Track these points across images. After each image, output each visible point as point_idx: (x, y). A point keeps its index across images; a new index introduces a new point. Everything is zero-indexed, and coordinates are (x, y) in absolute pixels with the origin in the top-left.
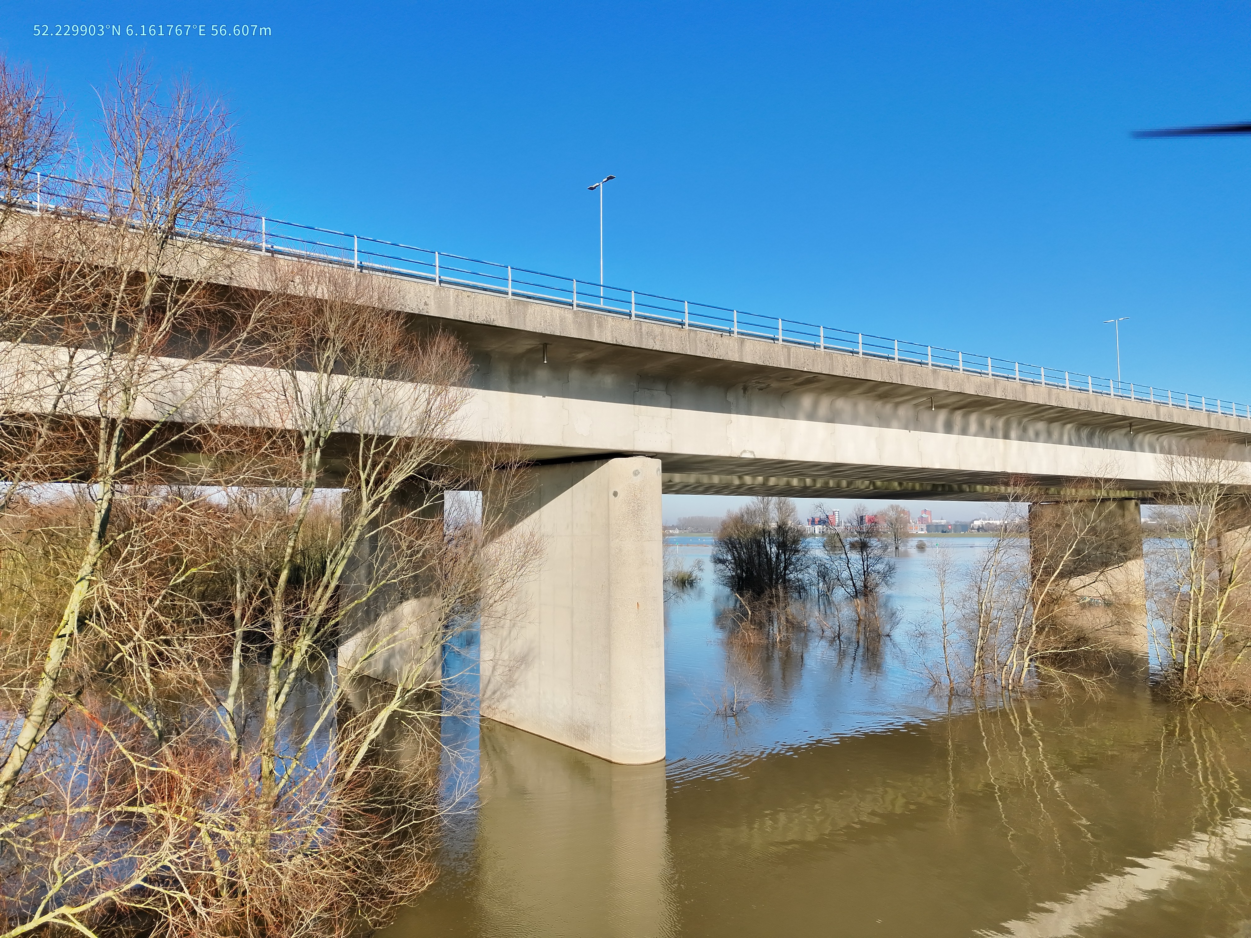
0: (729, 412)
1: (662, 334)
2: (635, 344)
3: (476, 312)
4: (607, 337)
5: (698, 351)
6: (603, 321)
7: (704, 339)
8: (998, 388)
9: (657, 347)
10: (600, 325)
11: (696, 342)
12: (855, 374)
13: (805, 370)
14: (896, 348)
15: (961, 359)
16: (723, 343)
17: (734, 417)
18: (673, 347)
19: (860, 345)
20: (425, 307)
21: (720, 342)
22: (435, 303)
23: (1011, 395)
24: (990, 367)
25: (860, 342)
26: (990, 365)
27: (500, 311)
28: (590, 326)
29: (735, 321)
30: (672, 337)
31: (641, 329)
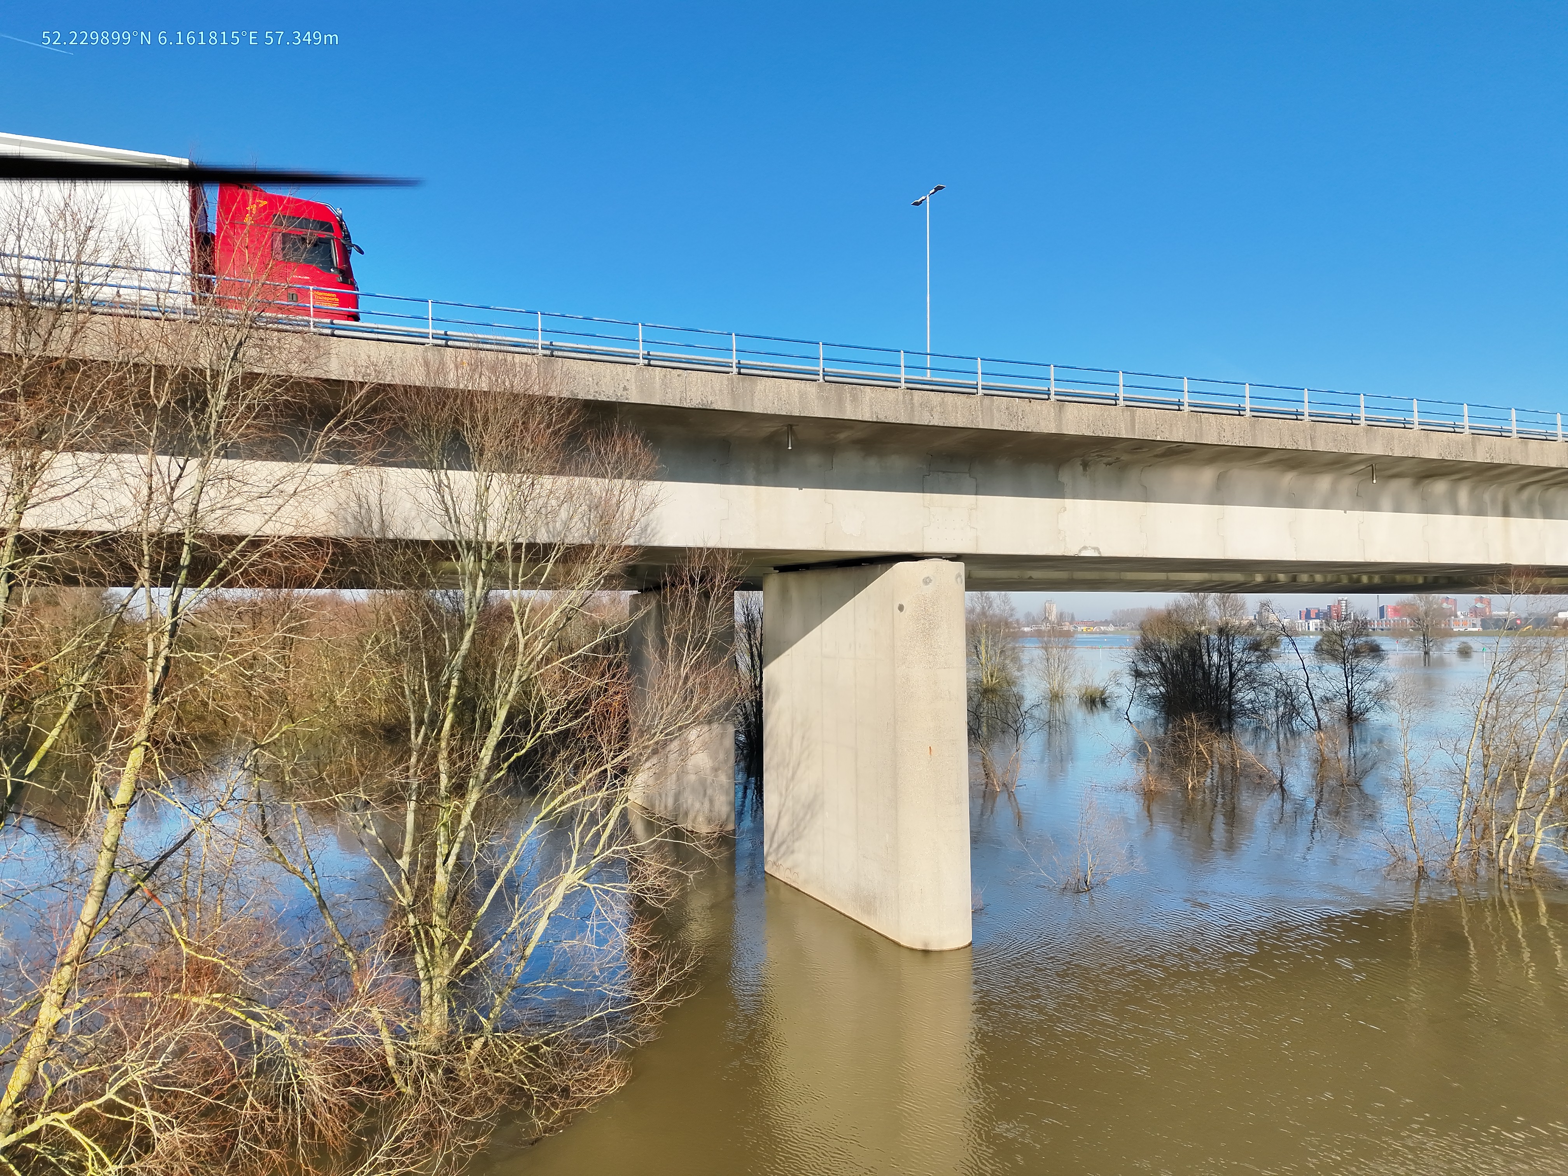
0: (1062, 496)
1: (942, 404)
2: (903, 419)
3: (689, 394)
4: (866, 415)
5: (995, 423)
6: (859, 393)
7: (1003, 407)
8: (1478, 447)
9: (936, 421)
10: (855, 399)
11: (991, 411)
12: (1237, 440)
13: (1159, 438)
14: (1306, 400)
15: (1416, 410)
16: (1032, 410)
17: (1068, 502)
18: (960, 421)
19: (1247, 399)
20: (625, 393)
21: (1028, 409)
22: (637, 387)
23: (1502, 456)
24: (1466, 418)
25: (1247, 395)
26: (1466, 414)
27: (720, 390)
28: (840, 401)
29: (1052, 379)
30: (956, 407)
31: (912, 399)
